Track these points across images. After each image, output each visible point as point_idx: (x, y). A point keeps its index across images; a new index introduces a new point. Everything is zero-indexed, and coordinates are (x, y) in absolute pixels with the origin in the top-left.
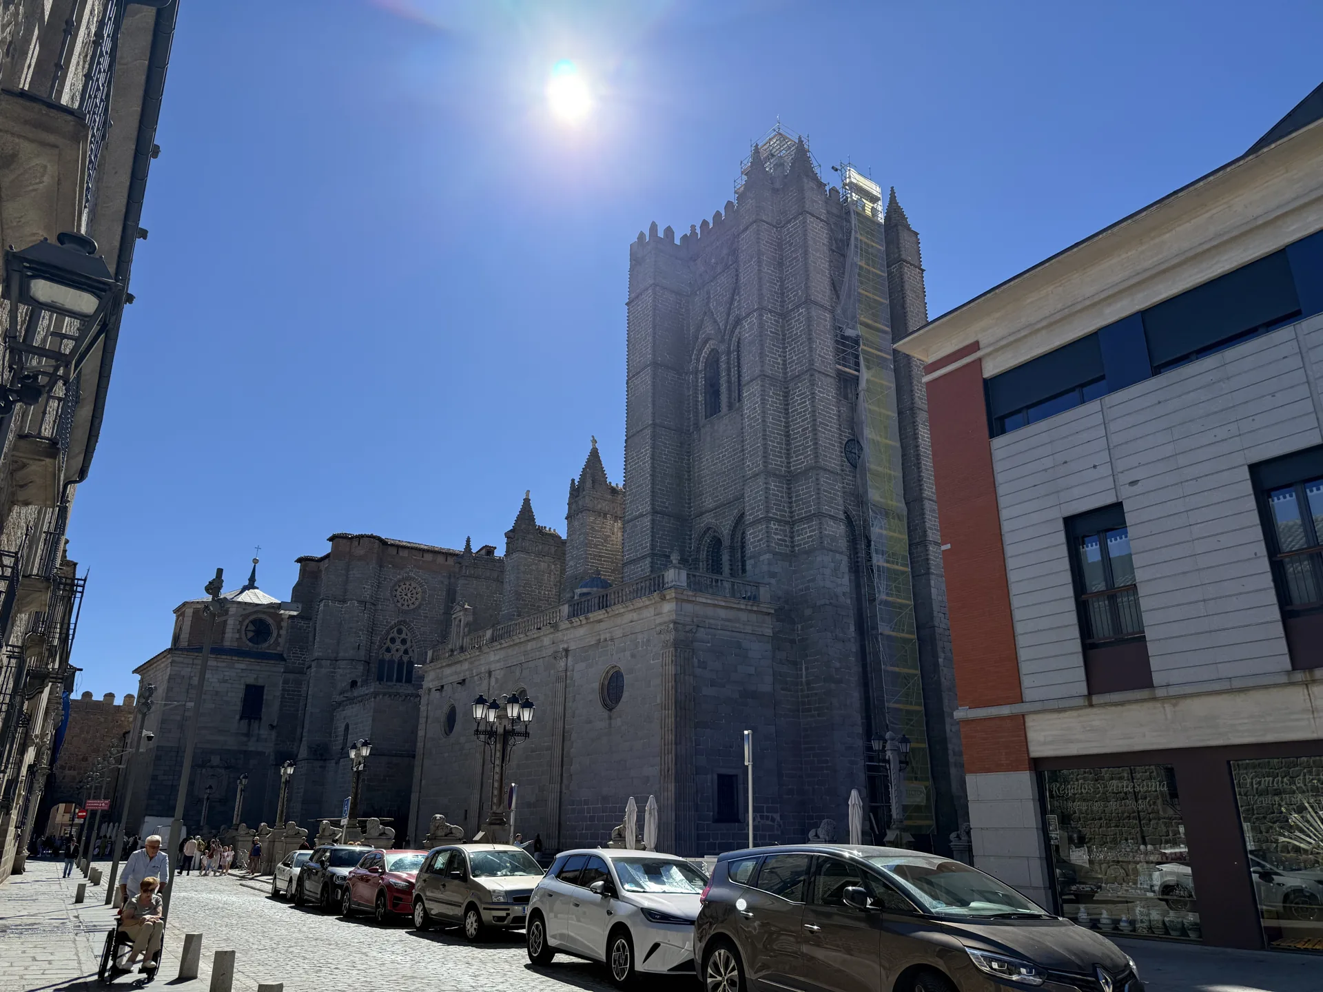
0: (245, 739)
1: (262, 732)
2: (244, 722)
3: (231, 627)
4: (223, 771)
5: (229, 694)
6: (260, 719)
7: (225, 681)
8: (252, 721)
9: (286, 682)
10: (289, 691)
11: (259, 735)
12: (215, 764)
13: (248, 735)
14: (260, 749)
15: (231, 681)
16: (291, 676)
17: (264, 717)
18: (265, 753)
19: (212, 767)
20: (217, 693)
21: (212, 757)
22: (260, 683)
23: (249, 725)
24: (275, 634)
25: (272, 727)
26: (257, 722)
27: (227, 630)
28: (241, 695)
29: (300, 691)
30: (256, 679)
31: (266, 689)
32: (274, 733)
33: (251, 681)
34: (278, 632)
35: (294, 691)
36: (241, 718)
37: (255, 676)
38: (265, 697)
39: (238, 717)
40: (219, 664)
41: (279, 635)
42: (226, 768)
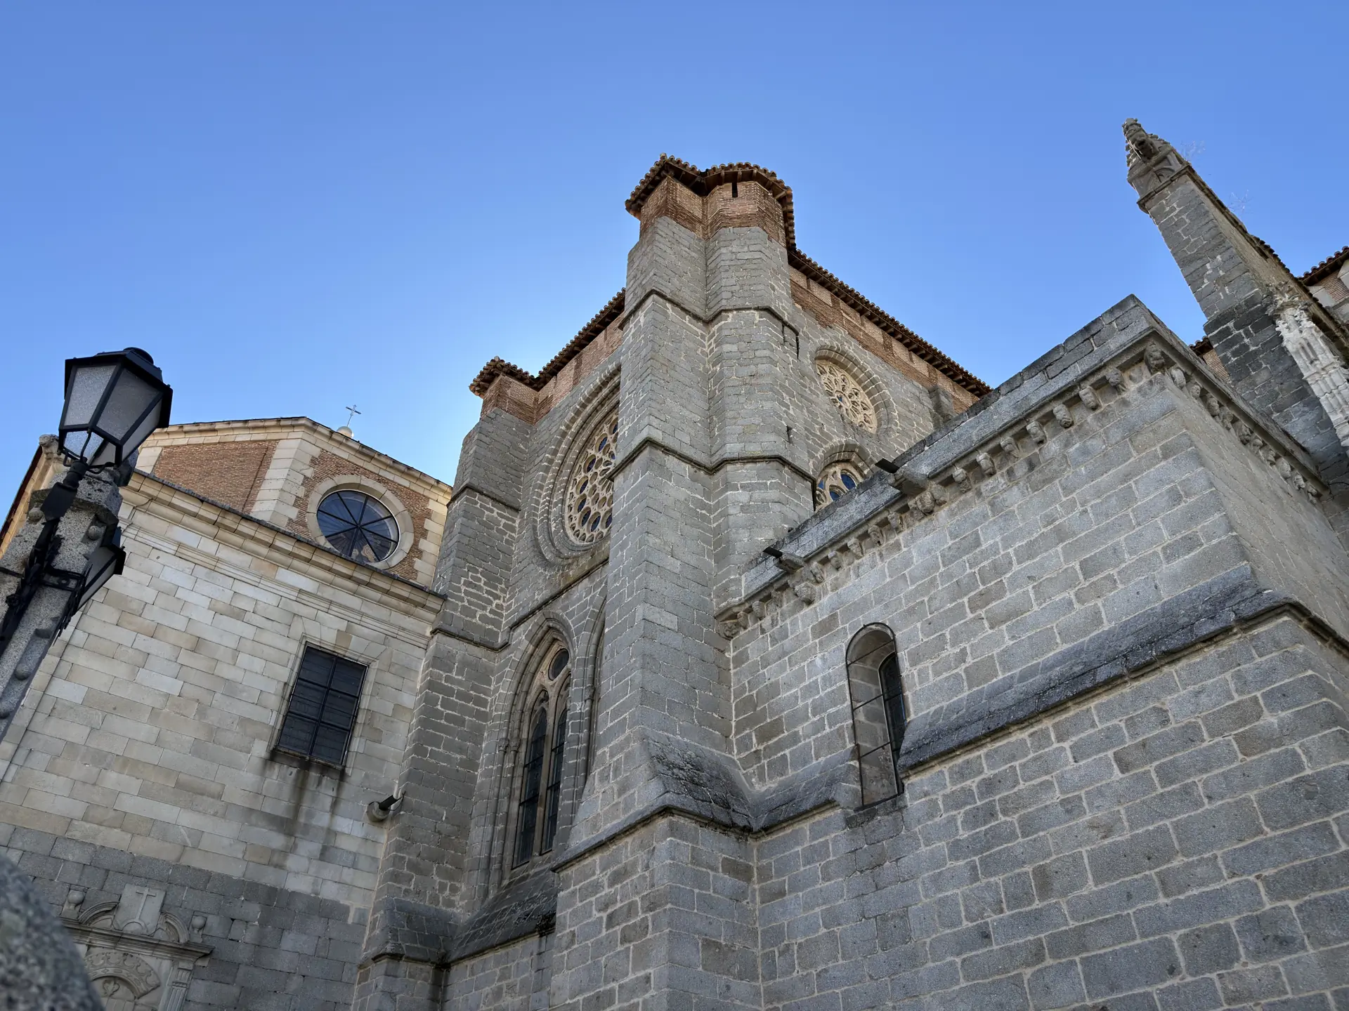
0: (277, 840)
1: (343, 824)
2: (282, 777)
3: (279, 485)
4: (160, 965)
5: (243, 659)
6: (342, 775)
7: (239, 615)
8: (314, 775)
9: (439, 661)
10: (449, 692)
11: (331, 832)
12: (132, 928)
13: (288, 825)
14: (329, 892)
15: (257, 620)
16: (458, 649)
17: (355, 774)
18: (346, 910)
19: (118, 938)
20: (198, 645)
21: (129, 892)
22: (355, 650)
23: (300, 788)
24: (406, 542)
25: (384, 810)
26: (328, 783)
27: (262, 494)
28: (286, 673)
29: (483, 703)
30: (344, 635)
31: (371, 676)
32: (385, 838)
33: (326, 634)
34: (416, 544)
35: (467, 698)
36: (274, 755)
37: (343, 625)
38: (365, 703)
39: (261, 749)
40: (225, 553)
41: (415, 551)
42: (181, 951)
